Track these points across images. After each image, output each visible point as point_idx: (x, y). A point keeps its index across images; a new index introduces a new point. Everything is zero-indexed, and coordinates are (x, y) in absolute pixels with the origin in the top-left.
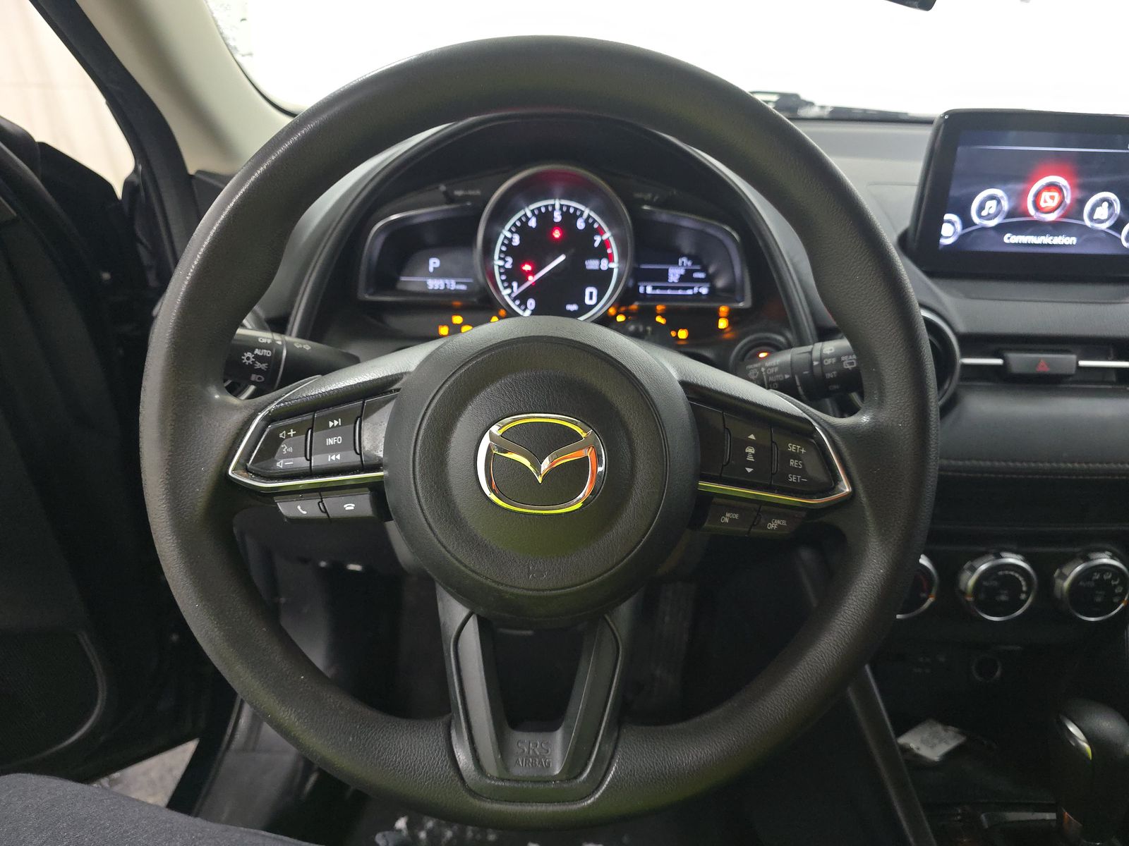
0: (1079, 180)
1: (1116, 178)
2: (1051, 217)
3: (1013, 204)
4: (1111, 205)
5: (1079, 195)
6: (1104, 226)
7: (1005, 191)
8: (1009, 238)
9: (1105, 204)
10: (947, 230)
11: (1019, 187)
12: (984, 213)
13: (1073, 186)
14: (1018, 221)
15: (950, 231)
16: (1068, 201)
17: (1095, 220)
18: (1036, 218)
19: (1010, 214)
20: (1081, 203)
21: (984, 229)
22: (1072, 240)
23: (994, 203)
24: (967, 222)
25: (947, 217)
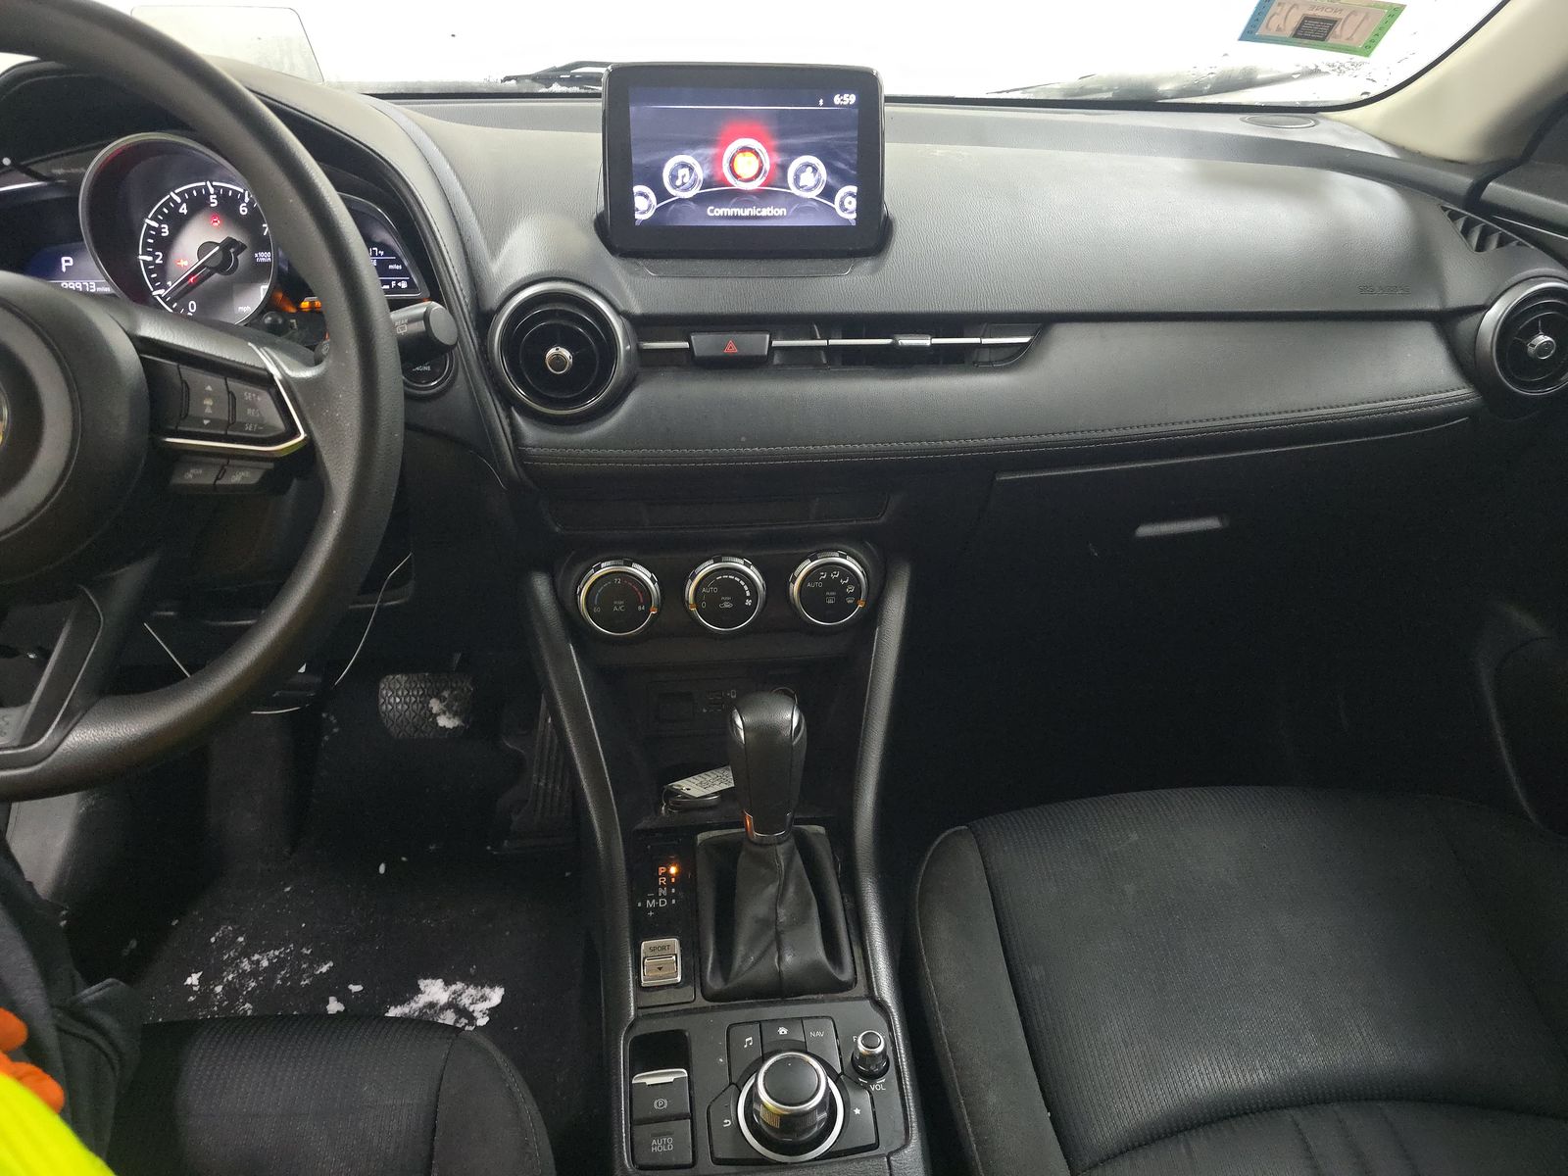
0: (775, 143)
1: (814, 139)
2: (755, 185)
3: (707, 172)
4: (815, 170)
5: (778, 159)
6: (813, 194)
7: (696, 157)
8: (712, 211)
9: (810, 169)
10: (640, 203)
11: (711, 151)
12: (678, 183)
13: (769, 150)
14: (716, 191)
15: (644, 205)
16: (767, 166)
17: (802, 187)
18: (737, 187)
19: (706, 184)
20: (784, 168)
21: (681, 200)
22: (781, 211)
23: (686, 171)
24: (661, 194)
25: (637, 189)
